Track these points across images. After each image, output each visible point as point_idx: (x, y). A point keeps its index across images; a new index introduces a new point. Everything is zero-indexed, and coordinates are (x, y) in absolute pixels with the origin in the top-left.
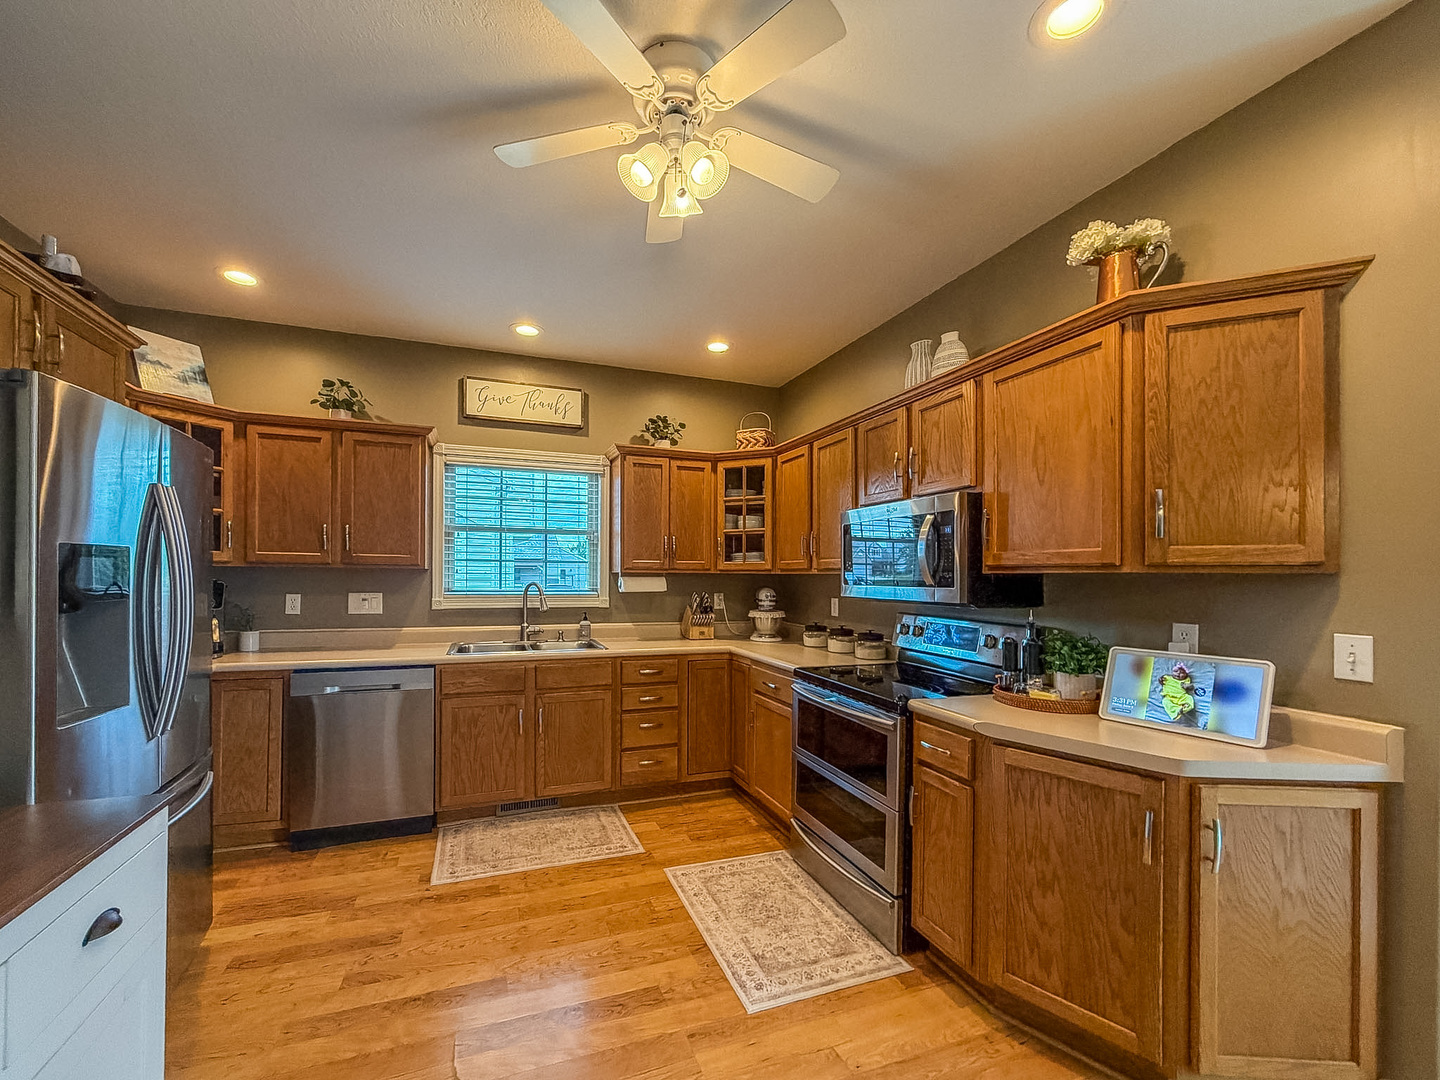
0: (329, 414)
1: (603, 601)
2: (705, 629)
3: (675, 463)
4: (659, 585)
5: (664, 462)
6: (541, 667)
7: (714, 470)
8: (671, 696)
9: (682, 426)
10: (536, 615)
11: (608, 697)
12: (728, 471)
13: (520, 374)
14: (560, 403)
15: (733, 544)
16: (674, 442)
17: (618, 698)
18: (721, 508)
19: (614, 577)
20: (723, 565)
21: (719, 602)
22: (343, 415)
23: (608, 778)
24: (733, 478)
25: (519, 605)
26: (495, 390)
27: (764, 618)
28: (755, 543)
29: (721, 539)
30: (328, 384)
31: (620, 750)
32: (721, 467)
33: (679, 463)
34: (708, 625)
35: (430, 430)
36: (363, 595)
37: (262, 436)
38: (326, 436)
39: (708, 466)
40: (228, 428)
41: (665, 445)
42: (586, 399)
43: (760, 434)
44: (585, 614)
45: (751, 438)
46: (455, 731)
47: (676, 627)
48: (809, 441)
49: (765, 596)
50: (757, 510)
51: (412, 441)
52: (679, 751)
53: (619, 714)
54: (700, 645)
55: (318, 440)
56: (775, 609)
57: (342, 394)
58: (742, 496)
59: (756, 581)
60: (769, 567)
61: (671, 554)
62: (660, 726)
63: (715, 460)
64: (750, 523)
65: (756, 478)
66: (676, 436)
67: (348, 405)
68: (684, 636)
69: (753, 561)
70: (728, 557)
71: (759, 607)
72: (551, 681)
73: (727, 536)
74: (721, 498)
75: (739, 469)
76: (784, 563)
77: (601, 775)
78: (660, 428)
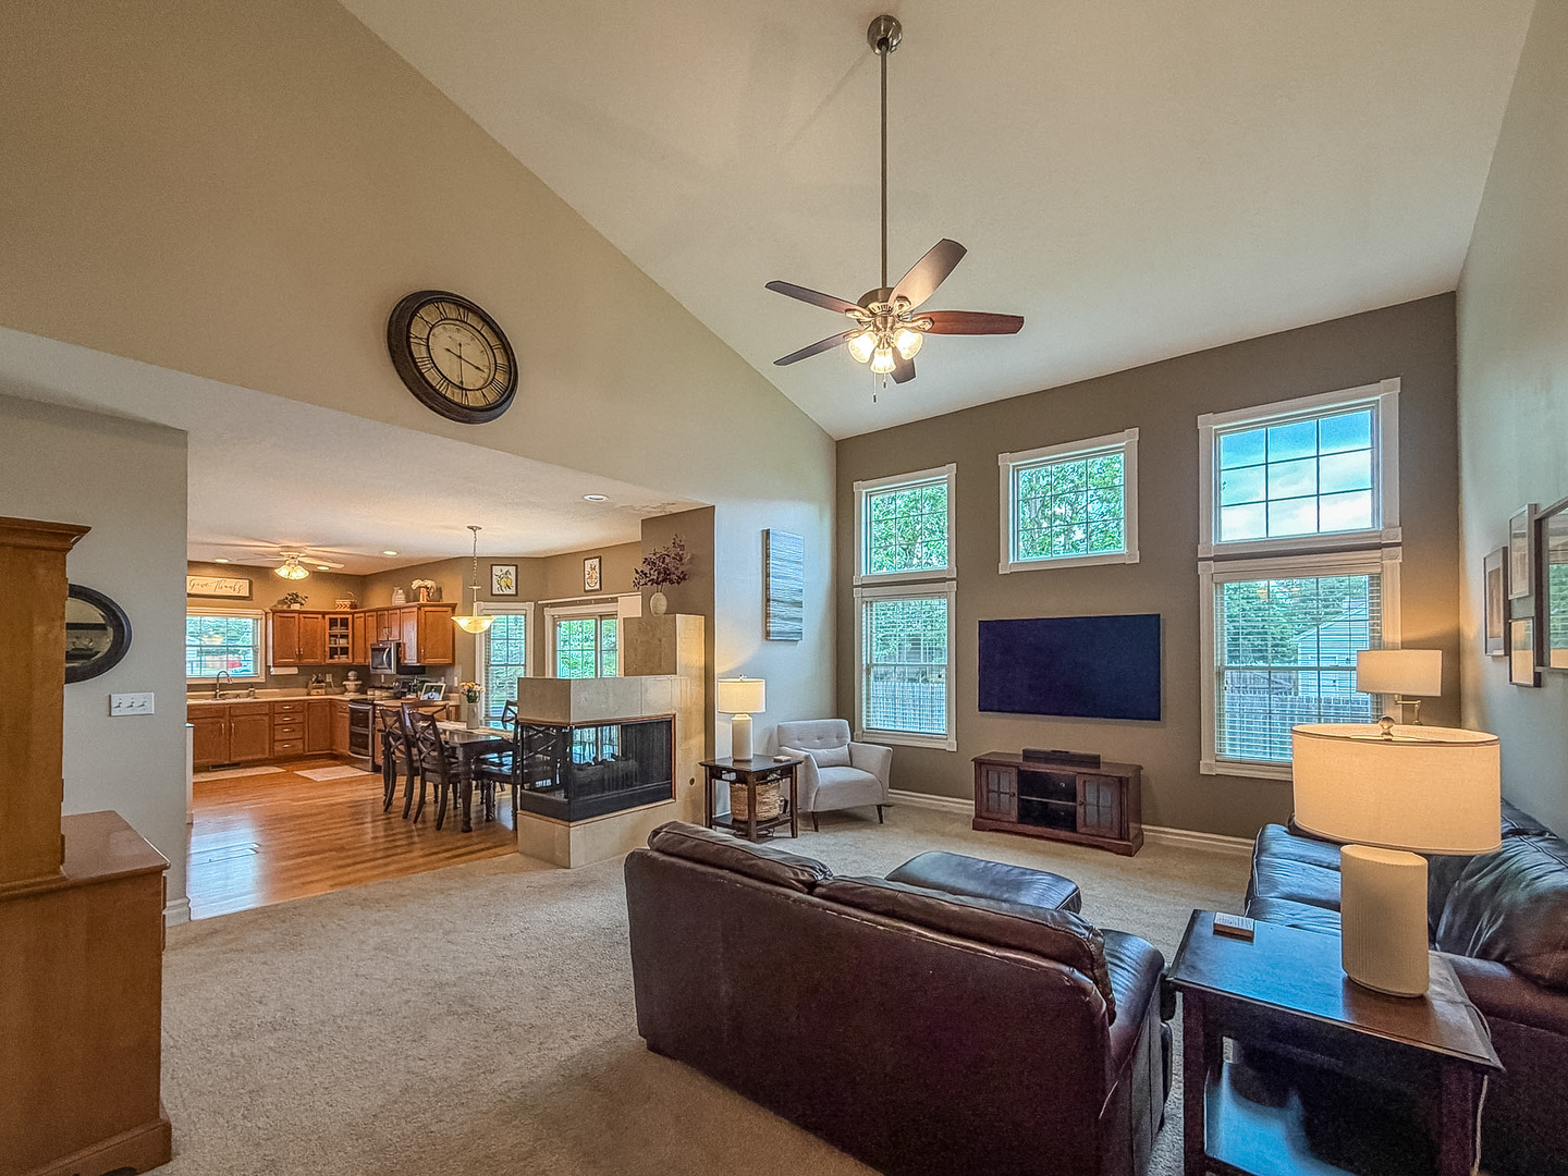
1: (261, 679)
2: (320, 690)
3: (302, 616)
4: (294, 671)
5: (296, 615)
6: (231, 706)
7: (324, 618)
8: (299, 719)
9: (307, 597)
10: (223, 687)
11: (267, 719)
12: (330, 619)
13: (212, 572)
14: (240, 586)
15: (333, 652)
16: (302, 604)
17: (272, 719)
18: (327, 635)
19: (268, 667)
20: (331, 661)
21: (329, 678)
23: (267, 752)
24: (333, 623)
25: (215, 682)
26: (199, 580)
27: (351, 685)
28: (344, 651)
29: (327, 649)
31: (273, 741)
32: (327, 617)
33: (304, 615)
34: (321, 688)
39: (320, 616)
41: (296, 607)
42: (251, 583)
43: (348, 602)
44: (252, 685)
45: (343, 605)
47: (305, 691)
48: (365, 612)
49: (351, 674)
50: (344, 636)
52: (304, 743)
53: (272, 727)
54: (317, 695)
56: (356, 680)
58: (338, 630)
59: (349, 668)
60: (352, 661)
61: (300, 656)
62: (293, 731)
63: (324, 614)
64: (342, 642)
65: (344, 623)
66: (303, 602)
68: (308, 695)
69: (343, 659)
70: (331, 657)
71: (348, 680)
72: (238, 712)
73: (331, 648)
74: (328, 631)
75: (337, 619)
76: (360, 660)
77: (263, 752)
78: (294, 598)
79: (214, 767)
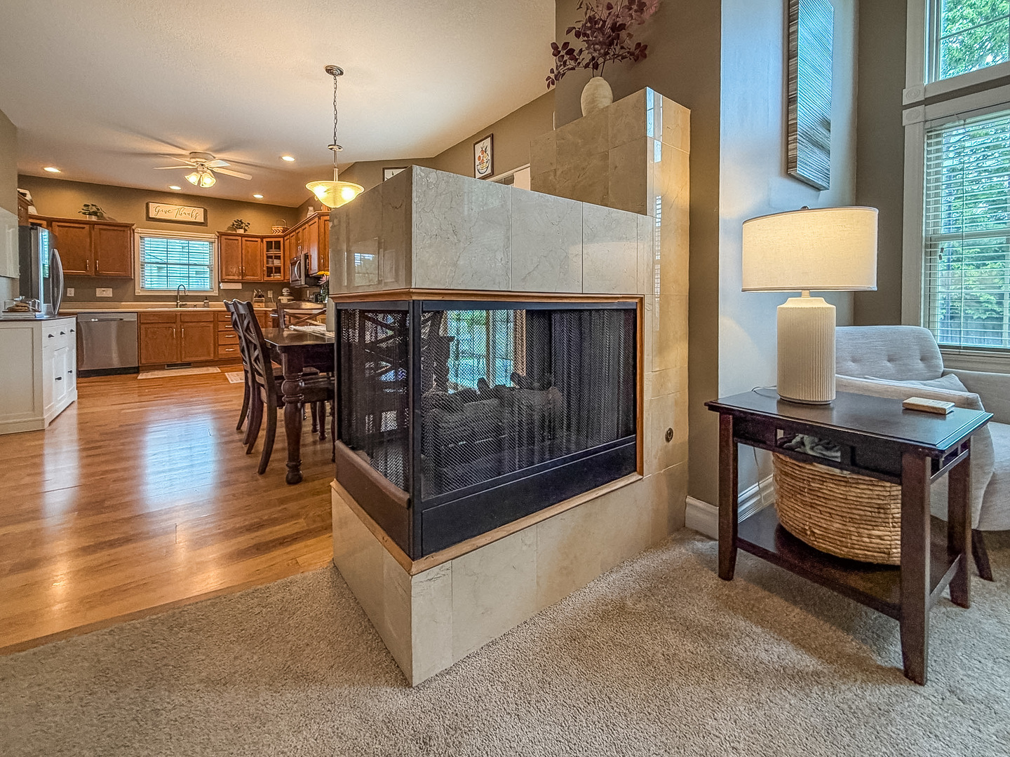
0: (87, 218)
1: (216, 293)
2: (261, 304)
3: (244, 238)
4: (239, 286)
5: (240, 238)
6: (184, 314)
7: (262, 241)
9: (248, 224)
10: (183, 298)
11: (212, 325)
12: (267, 242)
13: (176, 201)
14: (196, 214)
15: (270, 271)
16: (245, 230)
17: (216, 326)
18: (265, 256)
19: (219, 283)
20: (266, 278)
21: (270, 294)
22: (94, 218)
23: (212, 355)
24: (269, 245)
25: (176, 294)
26: (163, 207)
27: (284, 300)
28: (278, 270)
29: (265, 269)
30: (85, 206)
31: (217, 345)
32: (264, 240)
33: (246, 239)
34: (262, 302)
35: (133, 225)
36: (104, 289)
37: (59, 226)
38: (87, 227)
39: (260, 240)
41: (241, 231)
42: (205, 211)
43: (281, 228)
44: (207, 297)
45: (277, 229)
46: (146, 336)
49: (285, 291)
50: (278, 258)
51: (126, 229)
53: (216, 333)
55: (84, 228)
56: (289, 295)
57: (94, 209)
58: (273, 252)
59: (283, 284)
60: (283, 279)
61: (243, 274)
62: (234, 337)
63: (262, 238)
64: (277, 263)
65: (277, 245)
66: (246, 228)
67: (95, 214)
69: (278, 277)
70: (269, 276)
71: (283, 295)
72: (187, 319)
73: (268, 268)
74: (265, 253)
75: (272, 242)
76: (289, 278)
77: (209, 354)
78: (239, 224)
79: (168, 366)
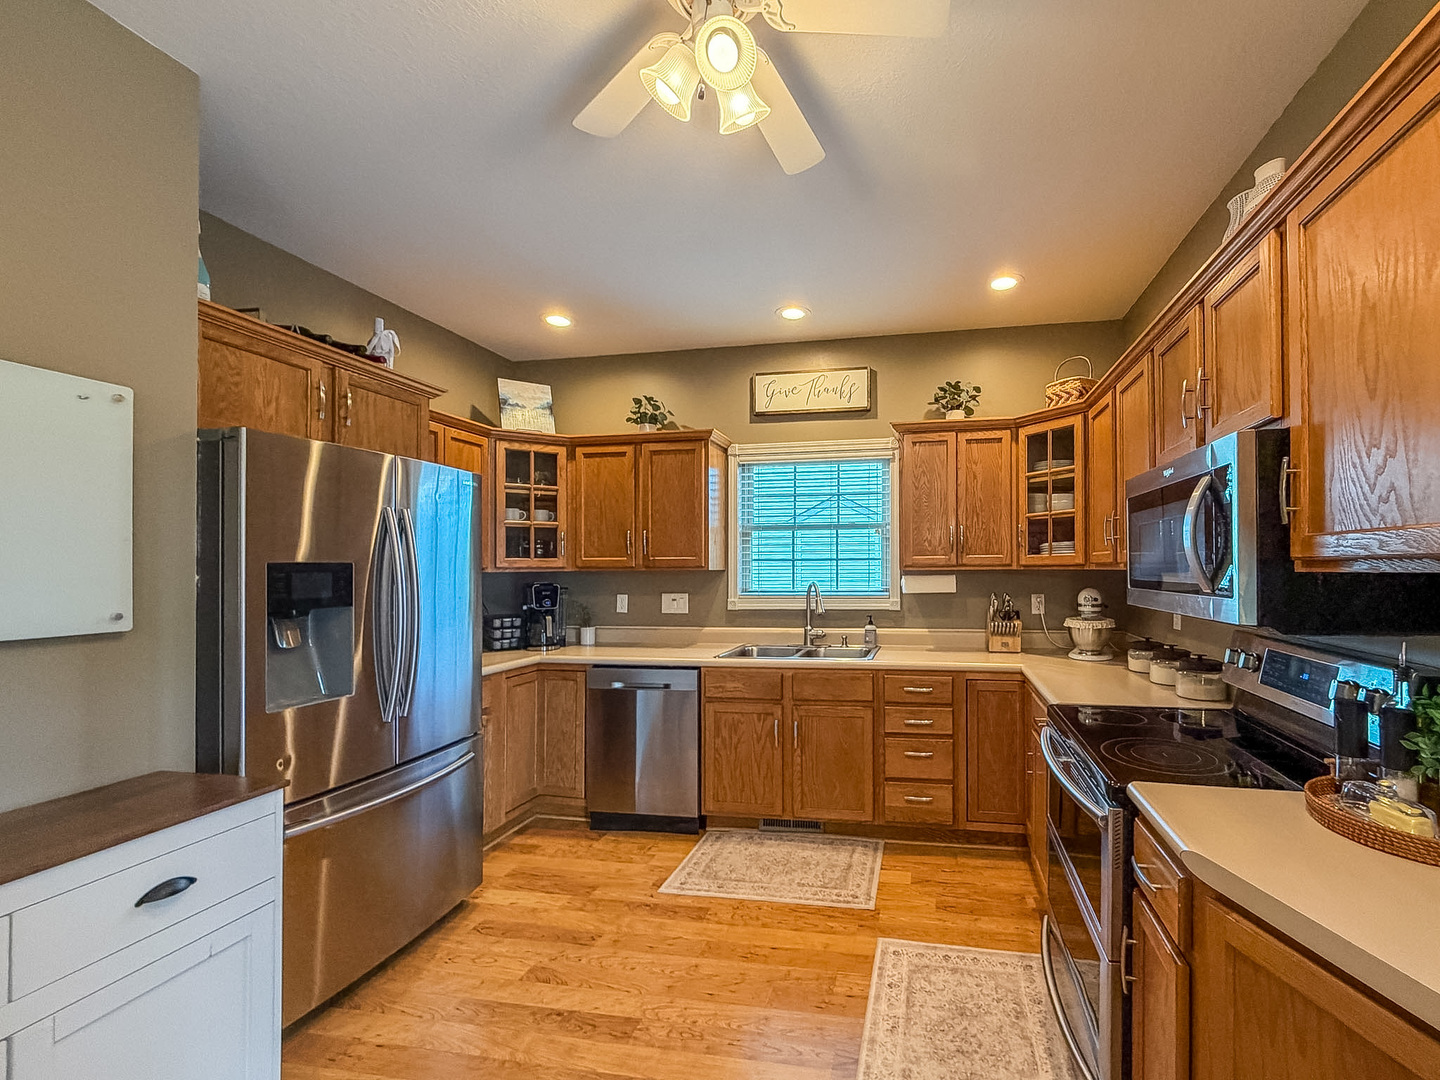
1: (892, 604)
2: (1009, 640)
3: (964, 437)
4: (947, 585)
5: (950, 436)
6: (799, 674)
7: (1015, 438)
8: (944, 721)
9: (977, 389)
11: (868, 715)
12: (1031, 439)
14: (851, 386)
15: (1038, 533)
16: (969, 412)
17: (878, 719)
18: (1023, 486)
19: (903, 575)
20: (1027, 559)
21: (1037, 606)
22: (648, 429)
24: (1037, 446)
25: (803, 606)
26: (782, 382)
27: (1084, 629)
28: (1064, 528)
29: (1024, 526)
30: (637, 402)
31: (880, 779)
32: (1022, 434)
33: (969, 436)
34: (1014, 634)
35: (710, 432)
36: (673, 596)
37: (587, 456)
38: (629, 449)
39: (1006, 435)
40: (562, 452)
41: (958, 415)
42: (873, 376)
43: (1073, 385)
44: (871, 617)
45: (1063, 389)
46: (717, 736)
47: (980, 635)
48: (1113, 384)
49: (1086, 599)
50: (1065, 487)
51: (695, 445)
52: (954, 790)
53: (879, 738)
54: (997, 660)
55: (624, 454)
56: (1100, 616)
57: (648, 409)
58: (1049, 469)
59: (1081, 578)
60: (1080, 560)
61: (960, 547)
62: (932, 755)
63: (1014, 426)
64: (1060, 503)
65: (1064, 445)
66: (972, 402)
67: (653, 420)
68: (987, 647)
69: (1061, 553)
70: (1036, 551)
71: (1079, 615)
72: (808, 692)
73: (1031, 522)
74: (1024, 474)
75: (1045, 434)
76: (1102, 555)
77: (857, 804)
78: (951, 395)
79: (766, 823)
